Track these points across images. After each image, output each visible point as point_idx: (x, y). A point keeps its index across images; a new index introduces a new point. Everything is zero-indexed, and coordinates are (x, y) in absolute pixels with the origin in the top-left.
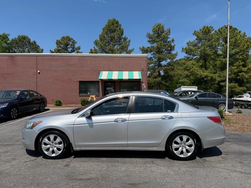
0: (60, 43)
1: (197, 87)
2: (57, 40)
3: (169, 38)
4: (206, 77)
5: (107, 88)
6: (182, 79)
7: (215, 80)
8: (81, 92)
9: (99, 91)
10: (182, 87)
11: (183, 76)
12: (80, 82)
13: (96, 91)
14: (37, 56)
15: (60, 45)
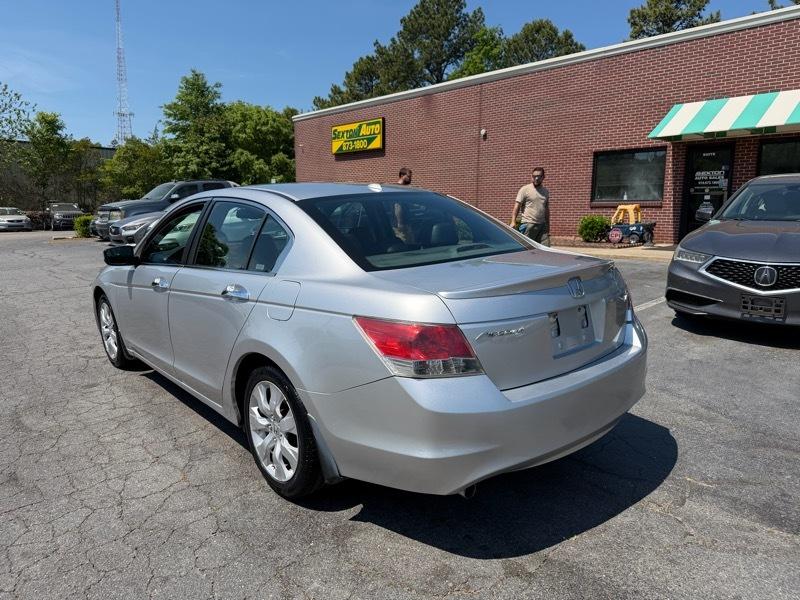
0: (644, 18)
2: (632, 12)
5: (698, 174)
8: (596, 191)
9: (661, 188)
12: (597, 155)
13: (651, 188)
14: (481, 83)
15: (641, 27)
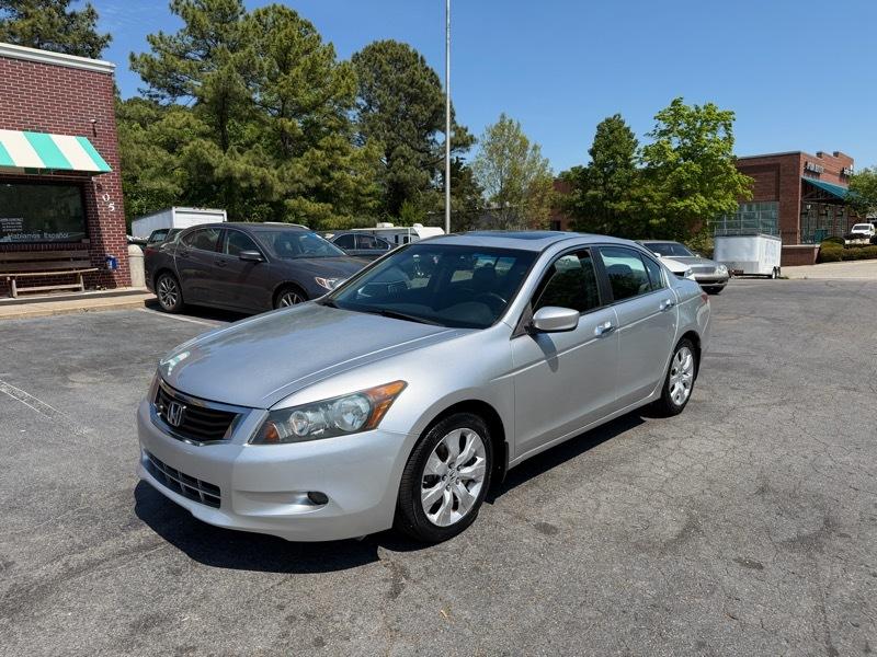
1: (225, 213)
3: (109, 37)
4: (246, 176)
6: (152, 179)
7: (272, 188)
10: (174, 209)
11: (153, 169)
